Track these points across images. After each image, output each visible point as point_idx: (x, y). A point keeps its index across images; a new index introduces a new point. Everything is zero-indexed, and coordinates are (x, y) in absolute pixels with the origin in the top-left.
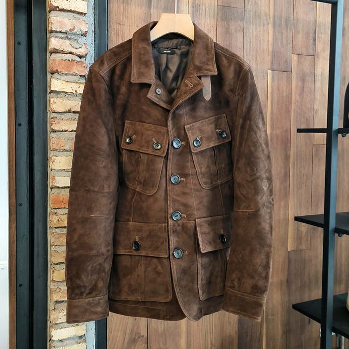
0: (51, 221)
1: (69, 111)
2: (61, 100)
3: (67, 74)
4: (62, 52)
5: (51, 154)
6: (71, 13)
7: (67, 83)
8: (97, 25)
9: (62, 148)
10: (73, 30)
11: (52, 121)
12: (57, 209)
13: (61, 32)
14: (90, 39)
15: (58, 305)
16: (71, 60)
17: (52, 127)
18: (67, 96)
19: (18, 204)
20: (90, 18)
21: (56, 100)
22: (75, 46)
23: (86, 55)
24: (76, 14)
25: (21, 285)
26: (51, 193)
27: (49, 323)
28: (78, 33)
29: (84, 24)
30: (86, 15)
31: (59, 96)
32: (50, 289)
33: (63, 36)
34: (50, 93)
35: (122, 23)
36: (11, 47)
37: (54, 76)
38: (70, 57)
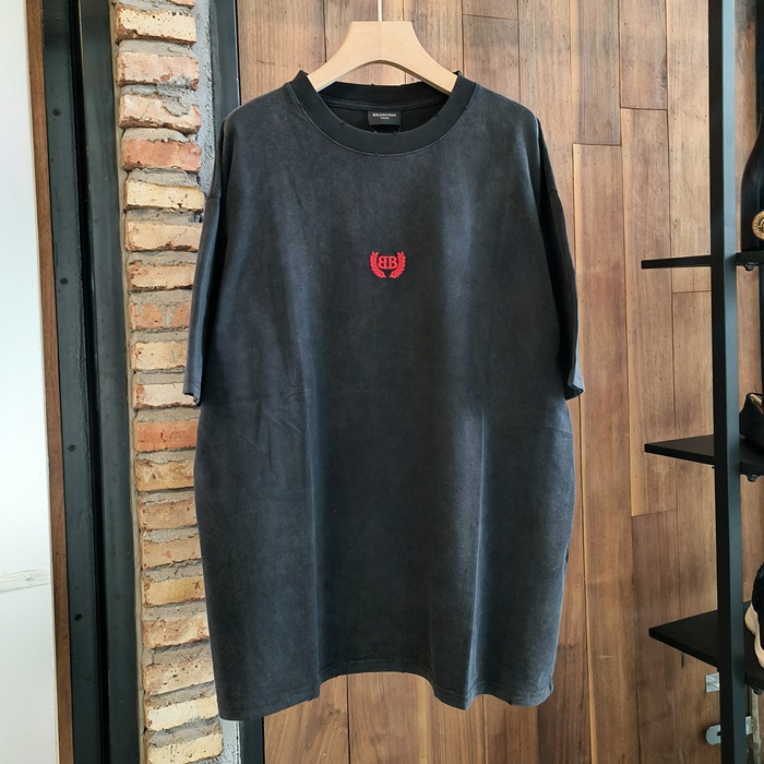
0: (138, 479)
1: (168, 247)
2: (149, 224)
3: (160, 170)
4: (148, 125)
5: (133, 340)
6: (163, 43)
7: (159, 189)
8: (216, 67)
9: (156, 325)
10: (168, 77)
11: (133, 269)
12: (151, 452)
13: (144, 84)
14: (204, 95)
15: (160, 656)
16: (166, 140)
17: (134, 282)
18: (162, 216)
19: (67, 446)
20: (203, 52)
21: (139, 226)
22: (174, 111)
23: (198, 127)
24: (173, 45)
25: (78, 617)
26: (136, 420)
27: (140, 693)
28: (179, 83)
29: (190, 65)
30: (194, 46)
31: (144, 216)
32: (142, 622)
33: (148, 90)
34: (125, 212)
35: (268, 61)
36: (41, 120)
37: (132, 175)
38: (164, 133)
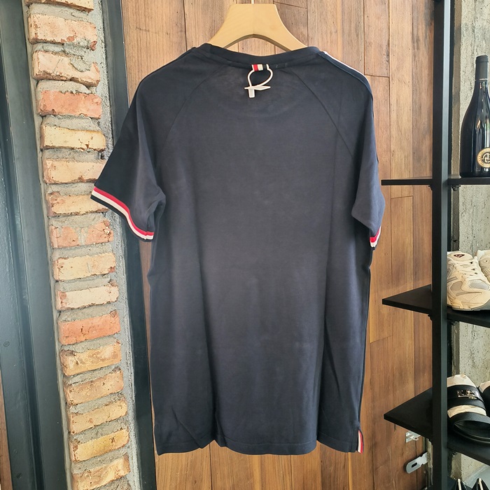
1: (81, 180)
2: (63, 162)
3: (70, 117)
4: (59, 78)
5: (55, 256)
6: (67, 9)
7: (70, 132)
8: (108, 31)
9: (74, 243)
10: (73, 38)
11: (52, 199)
12: (73, 344)
13: (53, 43)
14: (99, 54)
16: (74, 92)
17: (54, 209)
18: (73, 154)
20: (97, 18)
21: (56, 163)
22: (79, 68)
23: (98, 81)
24: (75, 11)
25: (19, 475)
26: (60, 320)
28: (81, 44)
29: (90, 29)
30: (91, 13)
31: (60, 156)
33: (57, 49)
34: (42, 150)
35: (144, 28)
37: (47, 120)
38: (72, 86)
